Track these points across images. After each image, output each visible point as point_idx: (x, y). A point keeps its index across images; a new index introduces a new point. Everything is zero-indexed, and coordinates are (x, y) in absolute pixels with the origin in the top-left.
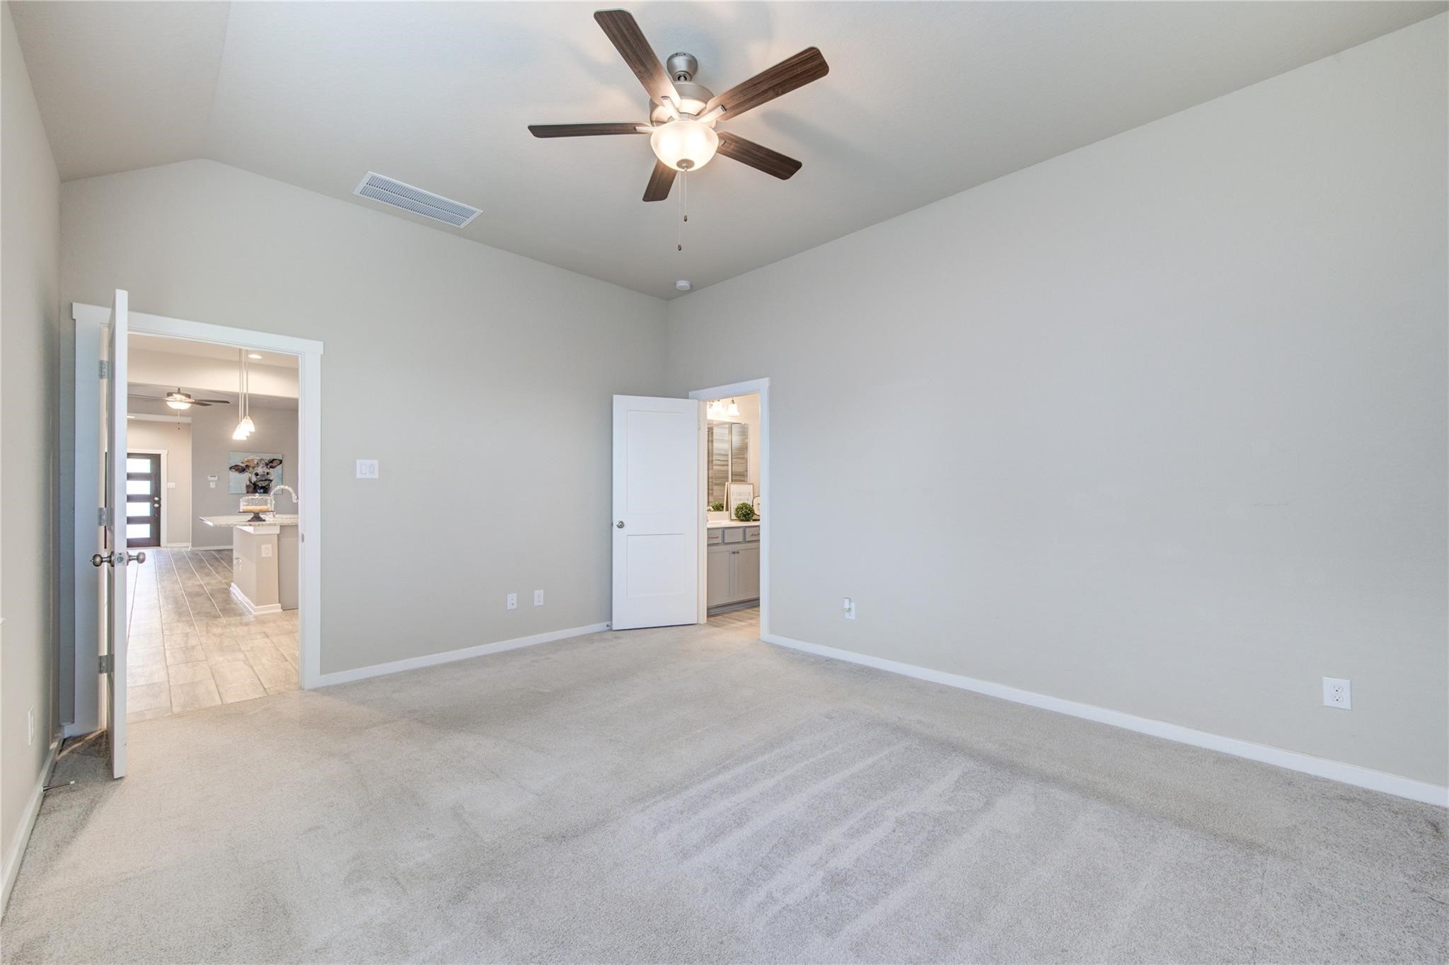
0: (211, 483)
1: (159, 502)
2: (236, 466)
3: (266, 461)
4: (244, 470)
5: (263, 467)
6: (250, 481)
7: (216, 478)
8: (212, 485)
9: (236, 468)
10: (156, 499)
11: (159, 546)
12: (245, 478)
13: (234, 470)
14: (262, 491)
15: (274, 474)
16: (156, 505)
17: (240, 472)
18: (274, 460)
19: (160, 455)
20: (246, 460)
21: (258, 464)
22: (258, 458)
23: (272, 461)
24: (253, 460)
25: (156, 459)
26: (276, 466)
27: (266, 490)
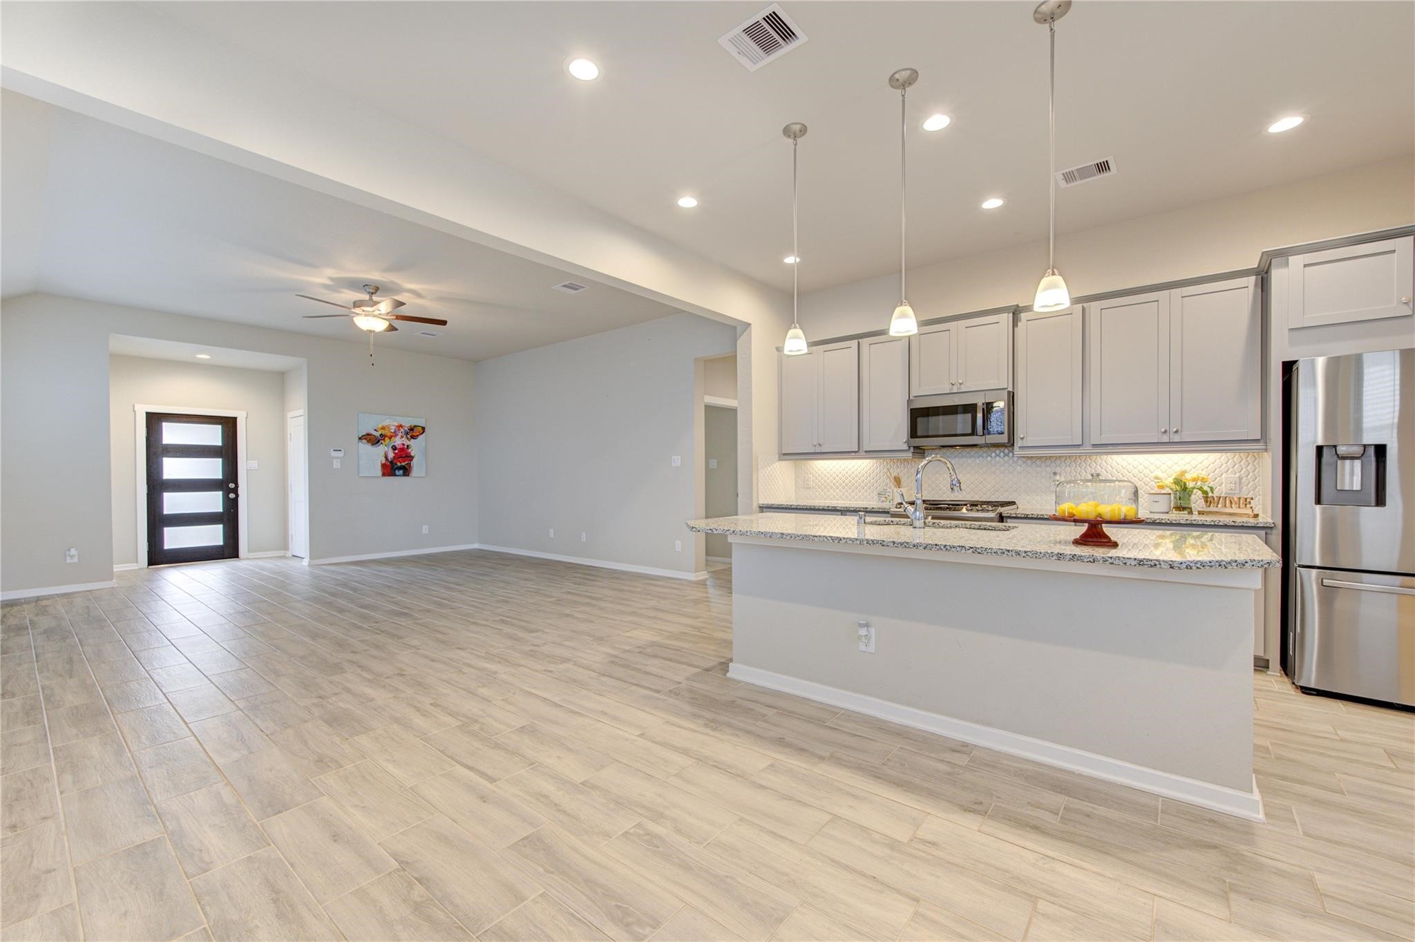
0: (335, 461)
1: (235, 491)
2: (368, 435)
3: (406, 429)
4: (379, 441)
5: (402, 437)
6: (386, 458)
7: (341, 454)
8: (336, 464)
9: (369, 438)
10: (232, 486)
11: (238, 557)
12: (379, 454)
13: (364, 441)
14: (401, 472)
15: (416, 447)
16: (232, 496)
17: (373, 444)
18: (415, 426)
19: (236, 418)
20: (380, 426)
21: (395, 432)
22: (397, 424)
23: (412, 429)
24: (388, 427)
25: (229, 425)
26: (418, 436)
27: (406, 471)
